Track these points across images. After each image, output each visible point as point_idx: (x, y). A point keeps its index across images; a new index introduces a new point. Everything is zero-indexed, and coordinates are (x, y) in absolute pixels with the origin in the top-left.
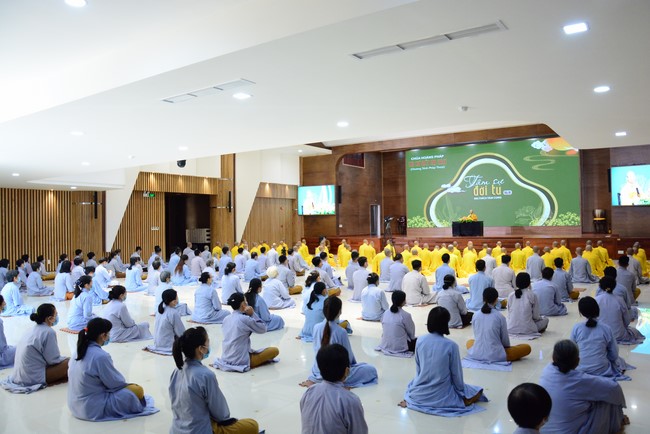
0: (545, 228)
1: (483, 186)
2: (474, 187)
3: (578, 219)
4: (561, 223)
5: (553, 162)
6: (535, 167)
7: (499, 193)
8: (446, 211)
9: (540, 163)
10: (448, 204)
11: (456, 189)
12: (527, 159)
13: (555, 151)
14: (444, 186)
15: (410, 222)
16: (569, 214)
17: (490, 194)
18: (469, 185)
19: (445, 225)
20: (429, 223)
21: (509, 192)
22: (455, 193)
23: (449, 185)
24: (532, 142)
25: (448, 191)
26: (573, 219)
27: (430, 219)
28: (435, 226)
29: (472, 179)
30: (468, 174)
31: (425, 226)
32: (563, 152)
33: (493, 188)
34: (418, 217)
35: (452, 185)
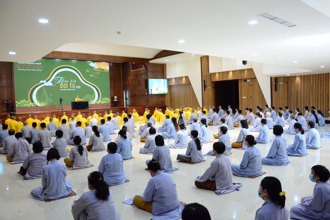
0: (96, 105)
1: (65, 83)
2: (60, 83)
3: (109, 100)
4: (103, 103)
5: (99, 73)
6: (91, 75)
7: (73, 87)
8: (44, 96)
9: (93, 73)
10: (45, 92)
11: (49, 84)
12: (87, 71)
13: (99, 69)
14: (42, 82)
15: (19, 104)
16: (106, 98)
17: (69, 88)
18: (57, 82)
19: (43, 105)
20: (32, 104)
21: (79, 87)
22: (49, 86)
23: (45, 81)
24: (90, 63)
25: (45, 84)
26: (107, 100)
27: (32, 101)
28: (36, 106)
29: (59, 79)
30: (56, 76)
31: (29, 105)
32: (103, 70)
33: (71, 84)
34: (24, 100)
35: (47, 81)
